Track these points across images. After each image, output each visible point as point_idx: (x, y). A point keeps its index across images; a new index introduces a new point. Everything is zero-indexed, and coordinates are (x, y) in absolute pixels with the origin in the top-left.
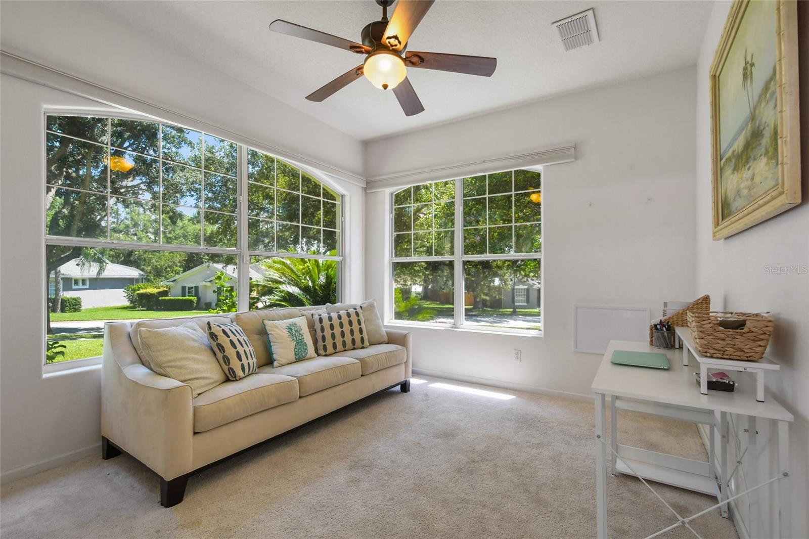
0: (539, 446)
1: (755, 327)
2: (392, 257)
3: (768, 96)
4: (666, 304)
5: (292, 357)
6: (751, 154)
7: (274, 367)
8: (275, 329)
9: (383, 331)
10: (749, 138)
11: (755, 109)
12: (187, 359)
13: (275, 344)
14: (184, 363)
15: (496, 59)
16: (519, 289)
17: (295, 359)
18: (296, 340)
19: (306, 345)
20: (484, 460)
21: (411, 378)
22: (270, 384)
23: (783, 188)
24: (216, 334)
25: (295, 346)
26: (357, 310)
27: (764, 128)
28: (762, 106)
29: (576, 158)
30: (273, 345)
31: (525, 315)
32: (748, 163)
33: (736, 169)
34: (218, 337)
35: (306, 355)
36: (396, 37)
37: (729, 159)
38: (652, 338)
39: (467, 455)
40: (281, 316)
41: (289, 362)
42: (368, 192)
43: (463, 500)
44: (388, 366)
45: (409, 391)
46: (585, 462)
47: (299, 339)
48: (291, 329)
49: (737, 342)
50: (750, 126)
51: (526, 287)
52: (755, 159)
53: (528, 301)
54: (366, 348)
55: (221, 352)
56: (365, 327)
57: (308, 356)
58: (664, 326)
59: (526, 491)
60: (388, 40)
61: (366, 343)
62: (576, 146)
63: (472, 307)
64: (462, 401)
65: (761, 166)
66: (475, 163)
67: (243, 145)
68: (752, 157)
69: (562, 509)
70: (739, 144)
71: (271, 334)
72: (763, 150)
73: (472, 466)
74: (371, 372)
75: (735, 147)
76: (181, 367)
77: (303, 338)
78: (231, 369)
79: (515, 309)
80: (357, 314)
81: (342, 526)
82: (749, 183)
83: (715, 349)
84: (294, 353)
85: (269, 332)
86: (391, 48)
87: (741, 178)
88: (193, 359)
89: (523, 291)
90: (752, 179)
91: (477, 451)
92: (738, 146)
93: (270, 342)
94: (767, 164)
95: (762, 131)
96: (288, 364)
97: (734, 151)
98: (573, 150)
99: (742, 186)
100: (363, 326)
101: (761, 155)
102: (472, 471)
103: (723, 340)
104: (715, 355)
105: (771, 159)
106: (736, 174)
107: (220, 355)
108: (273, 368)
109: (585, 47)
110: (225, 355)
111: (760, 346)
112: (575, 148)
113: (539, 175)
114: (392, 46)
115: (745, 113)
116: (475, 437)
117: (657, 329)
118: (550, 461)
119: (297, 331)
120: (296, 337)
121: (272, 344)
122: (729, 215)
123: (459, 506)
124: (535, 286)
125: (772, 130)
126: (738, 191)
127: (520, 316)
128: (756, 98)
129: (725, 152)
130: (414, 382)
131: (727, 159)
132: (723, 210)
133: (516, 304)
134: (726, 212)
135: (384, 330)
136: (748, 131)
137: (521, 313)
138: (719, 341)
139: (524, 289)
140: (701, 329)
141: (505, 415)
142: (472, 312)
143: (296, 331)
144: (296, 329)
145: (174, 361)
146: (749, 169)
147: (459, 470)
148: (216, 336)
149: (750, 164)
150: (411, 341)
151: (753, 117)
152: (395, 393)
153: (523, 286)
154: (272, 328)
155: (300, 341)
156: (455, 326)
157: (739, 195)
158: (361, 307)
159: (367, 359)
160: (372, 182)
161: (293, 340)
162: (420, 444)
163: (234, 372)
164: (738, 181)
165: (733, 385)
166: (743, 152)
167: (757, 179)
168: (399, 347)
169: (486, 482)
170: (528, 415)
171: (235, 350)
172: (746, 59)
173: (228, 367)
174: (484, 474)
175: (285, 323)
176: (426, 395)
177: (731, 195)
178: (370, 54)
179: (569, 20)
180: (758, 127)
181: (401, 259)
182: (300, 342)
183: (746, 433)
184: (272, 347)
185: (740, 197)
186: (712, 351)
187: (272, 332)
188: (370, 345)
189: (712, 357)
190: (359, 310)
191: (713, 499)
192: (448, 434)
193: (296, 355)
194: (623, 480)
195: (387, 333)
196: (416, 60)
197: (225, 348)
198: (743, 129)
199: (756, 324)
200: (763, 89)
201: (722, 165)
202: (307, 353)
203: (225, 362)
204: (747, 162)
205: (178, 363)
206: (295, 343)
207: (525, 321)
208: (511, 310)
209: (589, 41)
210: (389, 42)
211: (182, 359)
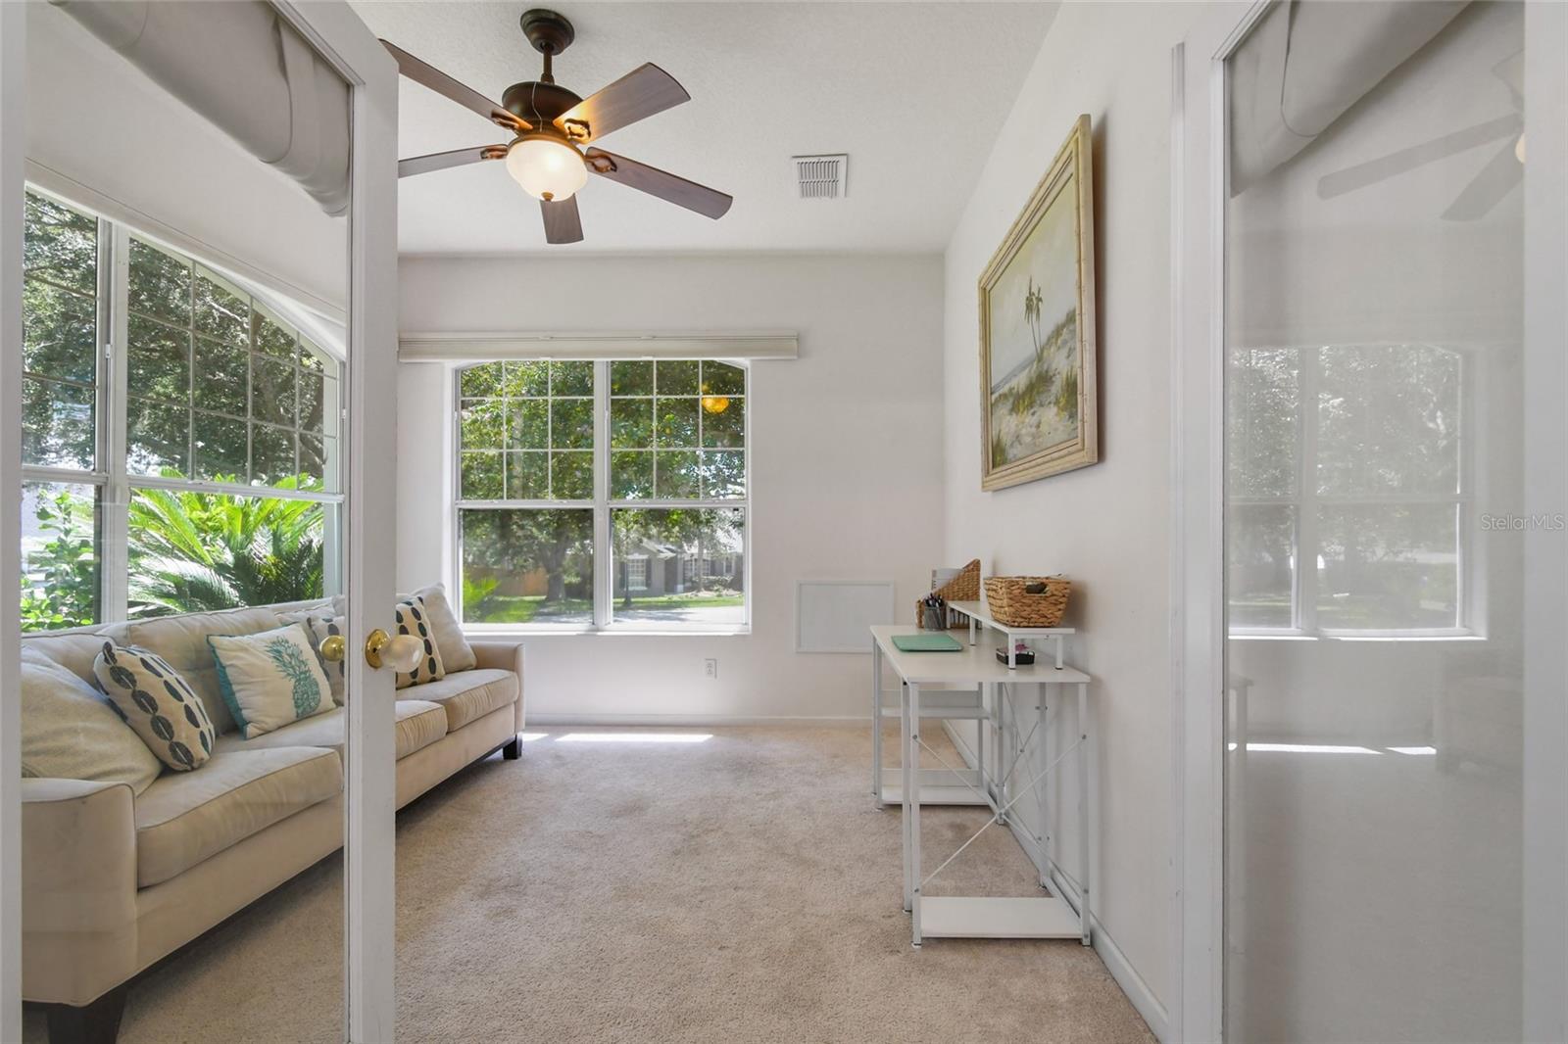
0: (775, 795)
1: (1056, 590)
2: (457, 499)
3: (1059, 342)
4: (934, 573)
5: (289, 710)
6: (1037, 398)
7: (248, 736)
8: (241, 654)
9: (464, 644)
10: (1034, 380)
11: (1042, 351)
12: (74, 732)
13: (240, 687)
14: (66, 741)
15: (731, 197)
16: (633, 561)
17: (295, 714)
18: (293, 676)
19: (317, 685)
20: (707, 831)
21: (523, 730)
22: (284, 766)
23: (1084, 445)
24: (130, 670)
25: (295, 688)
26: (414, 606)
27: (1054, 375)
28: (1052, 350)
29: (799, 356)
30: (240, 691)
31: (649, 607)
32: (1032, 407)
33: (1014, 410)
34: (136, 677)
35: (317, 705)
36: (585, 125)
37: (1004, 396)
38: (921, 617)
39: (678, 832)
40: (240, 626)
41: (281, 722)
42: (401, 360)
43: (703, 889)
44: (492, 709)
45: (520, 755)
46: (840, 802)
47: (301, 673)
48: (279, 652)
49: (1041, 607)
50: (1035, 366)
51: (645, 557)
52: (1042, 405)
53: (648, 582)
54: (440, 680)
55: (147, 711)
56: (433, 638)
57: (320, 708)
58: (936, 601)
59: (783, 854)
60: (568, 124)
61: (440, 669)
62: (798, 335)
63: (544, 597)
64: (628, 756)
65: (1050, 416)
66: (638, 338)
67: (115, 222)
68: (1038, 402)
69: (837, 863)
70: (1020, 382)
71: (231, 665)
72: (1053, 398)
73: (693, 843)
74: (464, 723)
75: (1014, 383)
76: (62, 752)
77: (309, 671)
78: (175, 747)
79: (628, 598)
80: (416, 614)
81: (522, 977)
82: (1034, 430)
83: (1022, 617)
84: (293, 702)
85: (225, 662)
86: (569, 137)
87: (1023, 423)
88: (87, 731)
89: (640, 564)
90: (1038, 426)
91: (691, 823)
92: (1018, 385)
93: (231, 685)
94: (1057, 414)
95: (1051, 377)
96: (280, 728)
97: (1011, 389)
98: (795, 343)
99: (1024, 431)
100: (431, 636)
101: (1050, 403)
102: (696, 850)
103: (1030, 606)
104: (1022, 625)
105: (1063, 410)
106: (1014, 415)
107: (143, 718)
108: (245, 739)
109: (826, 200)
110: (158, 717)
111: (1060, 610)
112: (797, 340)
113: (741, 373)
114: (572, 134)
115: (1029, 350)
116: (678, 803)
117: (929, 605)
118: (798, 812)
119: (293, 655)
120: (292, 667)
121: (235, 688)
122: (1004, 462)
123: (700, 897)
124: (662, 556)
125: (1065, 379)
126: (1018, 437)
127: (640, 611)
128: (1044, 339)
129: (998, 386)
130: (528, 738)
131: (1000, 396)
132: (996, 456)
133: (630, 589)
134: (998, 458)
135: (467, 643)
136: (1032, 371)
137: (640, 605)
138: (1026, 608)
139: (643, 561)
140: (1011, 596)
141: (705, 764)
142: (545, 607)
143: (291, 656)
144: (289, 651)
145: (42, 738)
146: (1033, 414)
147: (676, 853)
148: (130, 675)
149: (1035, 409)
150: (525, 659)
151: (1040, 358)
152: (495, 763)
153: (640, 554)
154: (234, 654)
155: (302, 676)
156: (595, 627)
157: (1019, 441)
158: (421, 599)
159: (456, 700)
160: (410, 342)
161: (289, 675)
162: (591, 833)
163: (187, 752)
164: (1017, 426)
165: (1033, 657)
166: (1024, 393)
167: (1044, 428)
168: (504, 673)
169: (725, 858)
170: (741, 758)
171: (180, 703)
172: (1030, 289)
173: (167, 743)
174: (716, 849)
175: (262, 640)
176: (558, 757)
177: (1006, 440)
178: (524, 134)
179: (816, 160)
180: (1047, 372)
181: (486, 504)
182: (303, 678)
183: (1037, 711)
184: (237, 695)
185: (1021, 444)
186: (1019, 620)
187: (234, 662)
188: (447, 673)
189: (1018, 627)
190: (417, 605)
191: (985, 808)
192: (633, 808)
193: (297, 707)
194: (892, 812)
195: (473, 648)
196: (603, 163)
197: (157, 701)
198: (1025, 368)
199: (1058, 586)
200: (1053, 332)
201: (993, 401)
202: (319, 700)
203: (159, 733)
204: (1031, 405)
205: (50, 744)
206: (293, 680)
207: (651, 618)
208: (623, 600)
209: (833, 193)
210: (569, 128)
211: (57, 733)
